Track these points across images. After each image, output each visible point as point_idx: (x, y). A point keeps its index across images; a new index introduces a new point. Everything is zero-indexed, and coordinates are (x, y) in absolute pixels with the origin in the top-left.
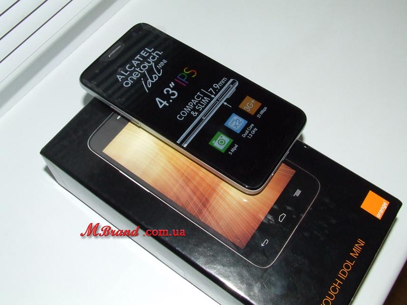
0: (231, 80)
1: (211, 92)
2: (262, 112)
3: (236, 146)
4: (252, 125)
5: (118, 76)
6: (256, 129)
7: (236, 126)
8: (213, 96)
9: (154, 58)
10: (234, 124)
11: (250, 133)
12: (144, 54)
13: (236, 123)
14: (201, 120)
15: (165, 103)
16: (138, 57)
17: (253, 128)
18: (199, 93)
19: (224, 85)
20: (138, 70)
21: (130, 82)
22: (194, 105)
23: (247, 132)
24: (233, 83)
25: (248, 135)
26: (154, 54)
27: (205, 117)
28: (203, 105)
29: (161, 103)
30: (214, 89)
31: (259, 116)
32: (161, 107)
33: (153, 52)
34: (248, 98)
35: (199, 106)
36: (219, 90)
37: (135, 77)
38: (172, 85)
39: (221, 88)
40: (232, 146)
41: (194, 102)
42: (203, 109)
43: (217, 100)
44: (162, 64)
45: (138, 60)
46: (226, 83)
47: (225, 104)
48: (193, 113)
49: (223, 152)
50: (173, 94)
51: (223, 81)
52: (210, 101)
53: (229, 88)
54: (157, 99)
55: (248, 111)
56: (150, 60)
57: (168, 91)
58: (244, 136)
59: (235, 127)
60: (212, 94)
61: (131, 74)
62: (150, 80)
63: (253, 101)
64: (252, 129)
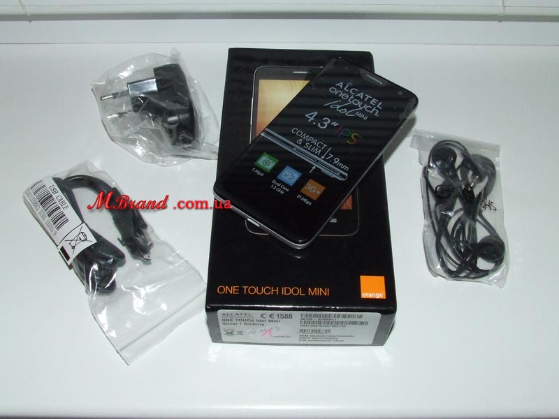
0: (346, 175)
1: (328, 155)
2: (305, 200)
3: (262, 175)
4: (287, 190)
5: (342, 83)
6: (282, 192)
7: (286, 176)
8: (323, 157)
9: (368, 109)
10: (287, 173)
11: (277, 187)
12: (373, 101)
13: (290, 176)
14: (292, 147)
15: (312, 119)
16: (368, 97)
17: (284, 191)
18: (325, 145)
19: (340, 168)
20: (352, 97)
21: (336, 92)
22: (310, 142)
23: (279, 185)
24: (341, 175)
25: (275, 185)
26: (374, 109)
27: (296, 150)
28: (311, 148)
29: (311, 117)
30: (332, 159)
31: (299, 196)
32: (307, 116)
33: (377, 108)
34: (323, 188)
35: (309, 146)
36: (331, 163)
37: (342, 95)
38: (335, 124)
39: (335, 165)
40: (262, 170)
41: (314, 142)
42: (306, 149)
43: (318, 161)
44: (361, 115)
45: (364, 97)
46: (343, 170)
47: (314, 168)
48: (300, 140)
49: (255, 164)
50: (323, 125)
51: (343, 166)
52: (316, 155)
53: (336, 172)
54: (316, 113)
55: (305, 187)
56: (365, 107)
57: (327, 121)
58: (274, 182)
59: (284, 174)
60: (326, 157)
61: (344, 92)
62: (339, 107)
63: (319, 193)
64: (282, 189)
